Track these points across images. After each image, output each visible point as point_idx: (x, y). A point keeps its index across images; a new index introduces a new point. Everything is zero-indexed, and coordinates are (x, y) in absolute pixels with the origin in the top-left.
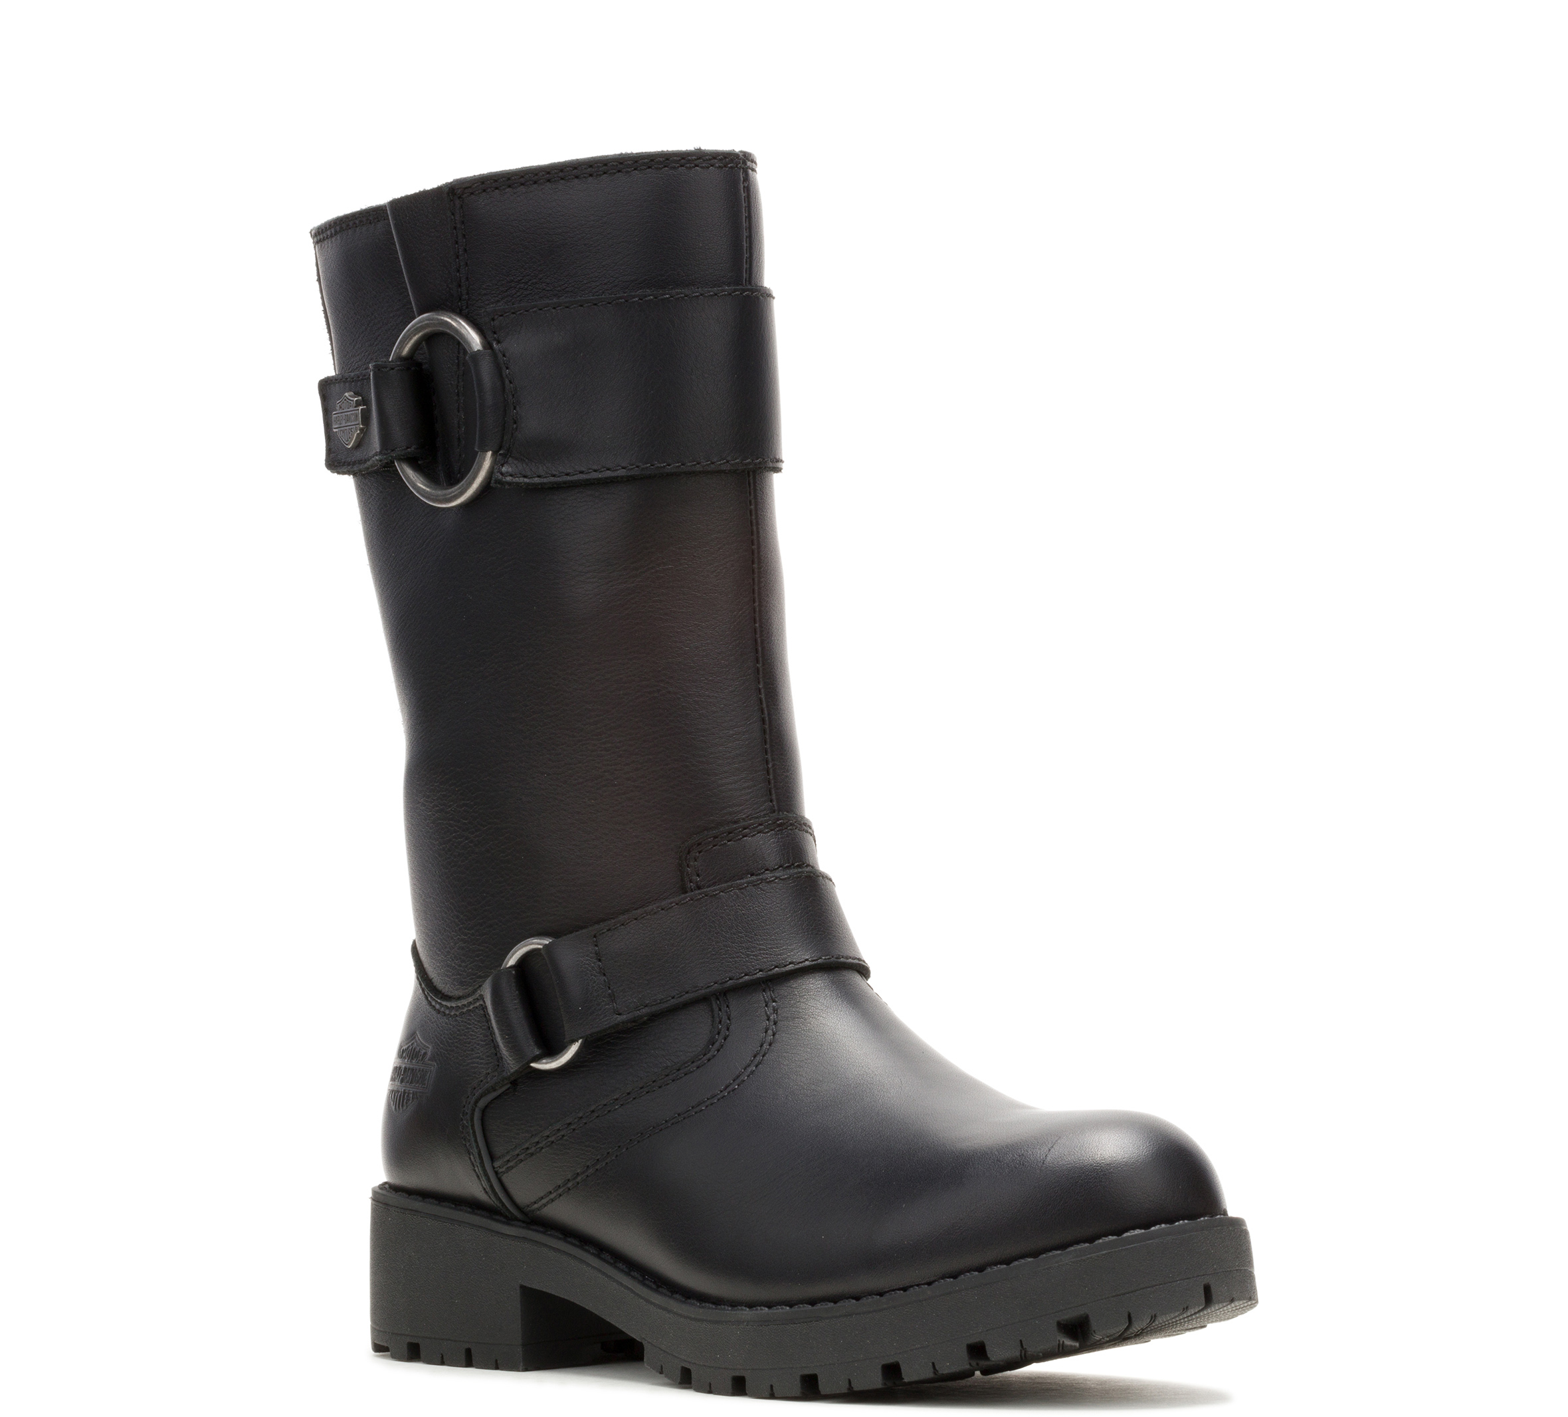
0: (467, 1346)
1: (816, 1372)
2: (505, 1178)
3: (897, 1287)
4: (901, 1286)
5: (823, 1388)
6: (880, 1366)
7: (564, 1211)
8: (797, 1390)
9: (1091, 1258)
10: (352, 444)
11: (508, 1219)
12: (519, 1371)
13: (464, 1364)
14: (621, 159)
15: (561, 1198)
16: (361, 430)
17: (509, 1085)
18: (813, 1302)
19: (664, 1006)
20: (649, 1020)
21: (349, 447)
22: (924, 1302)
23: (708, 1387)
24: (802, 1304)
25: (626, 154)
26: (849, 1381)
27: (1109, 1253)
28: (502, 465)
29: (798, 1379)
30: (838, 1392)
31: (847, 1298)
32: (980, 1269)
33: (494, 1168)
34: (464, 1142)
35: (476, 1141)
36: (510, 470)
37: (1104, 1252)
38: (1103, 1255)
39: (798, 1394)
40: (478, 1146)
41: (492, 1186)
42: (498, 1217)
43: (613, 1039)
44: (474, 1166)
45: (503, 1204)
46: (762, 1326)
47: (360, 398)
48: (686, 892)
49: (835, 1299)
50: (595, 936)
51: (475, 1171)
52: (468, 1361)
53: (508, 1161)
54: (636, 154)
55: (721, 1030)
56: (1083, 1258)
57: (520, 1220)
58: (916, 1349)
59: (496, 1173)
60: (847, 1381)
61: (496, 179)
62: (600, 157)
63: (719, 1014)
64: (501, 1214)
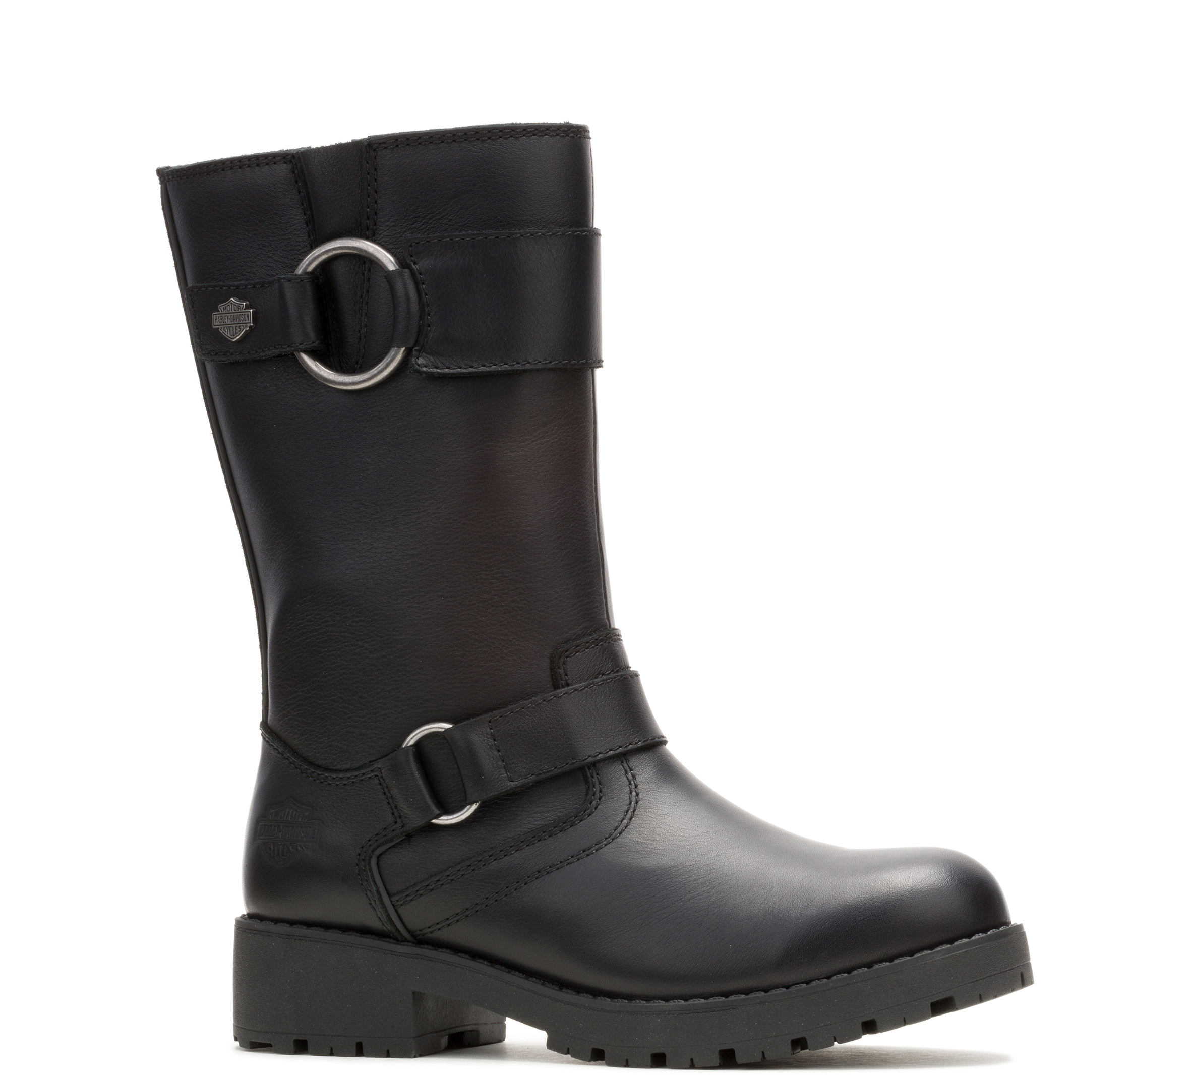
0: (359, 1040)
1: (733, 1048)
2: (401, 910)
3: (800, 981)
4: (804, 981)
5: (739, 1059)
6: (789, 1041)
7: (460, 934)
8: (717, 1061)
9: (955, 955)
10: (238, 338)
11: (399, 940)
12: (411, 1058)
13: (355, 1054)
14: (514, 127)
15: (459, 923)
16: (250, 327)
17: (404, 837)
18: (726, 995)
19: (548, 775)
20: (532, 785)
21: (234, 340)
22: (827, 992)
23: (625, 1062)
24: (717, 996)
25: (516, 124)
26: (763, 1053)
27: (967, 951)
28: (418, 358)
29: (717, 1053)
30: (752, 1062)
31: (757, 991)
32: (869, 965)
33: (391, 901)
34: (361, 882)
35: (374, 881)
36: (424, 362)
37: (964, 951)
38: (963, 953)
39: (718, 1065)
40: (376, 885)
41: (389, 916)
42: (388, 940)
43: (500, 800)
44: (370, 900)
45: (397, 929)
46: (682, 1014)
47: (248, 303)
48: (559, 688)
49: (747, 992)
50: (490, 722)
51: (371, 904)
52: (359, 1051)
53: (407, 896)
54: (525, 124)
55: (595, 792)
56: (950, 955)
57: (409, 942)
58: (820, 1027)
59: (394, 905)
60: (761, 1053)
61: (408, 137)
62: (496, 125)
63: (592, 780)
64: (390, 937)
